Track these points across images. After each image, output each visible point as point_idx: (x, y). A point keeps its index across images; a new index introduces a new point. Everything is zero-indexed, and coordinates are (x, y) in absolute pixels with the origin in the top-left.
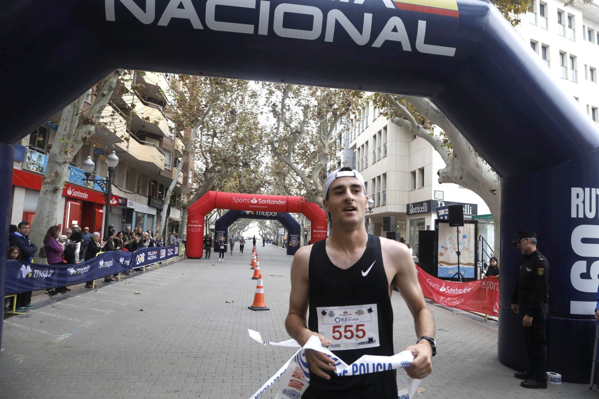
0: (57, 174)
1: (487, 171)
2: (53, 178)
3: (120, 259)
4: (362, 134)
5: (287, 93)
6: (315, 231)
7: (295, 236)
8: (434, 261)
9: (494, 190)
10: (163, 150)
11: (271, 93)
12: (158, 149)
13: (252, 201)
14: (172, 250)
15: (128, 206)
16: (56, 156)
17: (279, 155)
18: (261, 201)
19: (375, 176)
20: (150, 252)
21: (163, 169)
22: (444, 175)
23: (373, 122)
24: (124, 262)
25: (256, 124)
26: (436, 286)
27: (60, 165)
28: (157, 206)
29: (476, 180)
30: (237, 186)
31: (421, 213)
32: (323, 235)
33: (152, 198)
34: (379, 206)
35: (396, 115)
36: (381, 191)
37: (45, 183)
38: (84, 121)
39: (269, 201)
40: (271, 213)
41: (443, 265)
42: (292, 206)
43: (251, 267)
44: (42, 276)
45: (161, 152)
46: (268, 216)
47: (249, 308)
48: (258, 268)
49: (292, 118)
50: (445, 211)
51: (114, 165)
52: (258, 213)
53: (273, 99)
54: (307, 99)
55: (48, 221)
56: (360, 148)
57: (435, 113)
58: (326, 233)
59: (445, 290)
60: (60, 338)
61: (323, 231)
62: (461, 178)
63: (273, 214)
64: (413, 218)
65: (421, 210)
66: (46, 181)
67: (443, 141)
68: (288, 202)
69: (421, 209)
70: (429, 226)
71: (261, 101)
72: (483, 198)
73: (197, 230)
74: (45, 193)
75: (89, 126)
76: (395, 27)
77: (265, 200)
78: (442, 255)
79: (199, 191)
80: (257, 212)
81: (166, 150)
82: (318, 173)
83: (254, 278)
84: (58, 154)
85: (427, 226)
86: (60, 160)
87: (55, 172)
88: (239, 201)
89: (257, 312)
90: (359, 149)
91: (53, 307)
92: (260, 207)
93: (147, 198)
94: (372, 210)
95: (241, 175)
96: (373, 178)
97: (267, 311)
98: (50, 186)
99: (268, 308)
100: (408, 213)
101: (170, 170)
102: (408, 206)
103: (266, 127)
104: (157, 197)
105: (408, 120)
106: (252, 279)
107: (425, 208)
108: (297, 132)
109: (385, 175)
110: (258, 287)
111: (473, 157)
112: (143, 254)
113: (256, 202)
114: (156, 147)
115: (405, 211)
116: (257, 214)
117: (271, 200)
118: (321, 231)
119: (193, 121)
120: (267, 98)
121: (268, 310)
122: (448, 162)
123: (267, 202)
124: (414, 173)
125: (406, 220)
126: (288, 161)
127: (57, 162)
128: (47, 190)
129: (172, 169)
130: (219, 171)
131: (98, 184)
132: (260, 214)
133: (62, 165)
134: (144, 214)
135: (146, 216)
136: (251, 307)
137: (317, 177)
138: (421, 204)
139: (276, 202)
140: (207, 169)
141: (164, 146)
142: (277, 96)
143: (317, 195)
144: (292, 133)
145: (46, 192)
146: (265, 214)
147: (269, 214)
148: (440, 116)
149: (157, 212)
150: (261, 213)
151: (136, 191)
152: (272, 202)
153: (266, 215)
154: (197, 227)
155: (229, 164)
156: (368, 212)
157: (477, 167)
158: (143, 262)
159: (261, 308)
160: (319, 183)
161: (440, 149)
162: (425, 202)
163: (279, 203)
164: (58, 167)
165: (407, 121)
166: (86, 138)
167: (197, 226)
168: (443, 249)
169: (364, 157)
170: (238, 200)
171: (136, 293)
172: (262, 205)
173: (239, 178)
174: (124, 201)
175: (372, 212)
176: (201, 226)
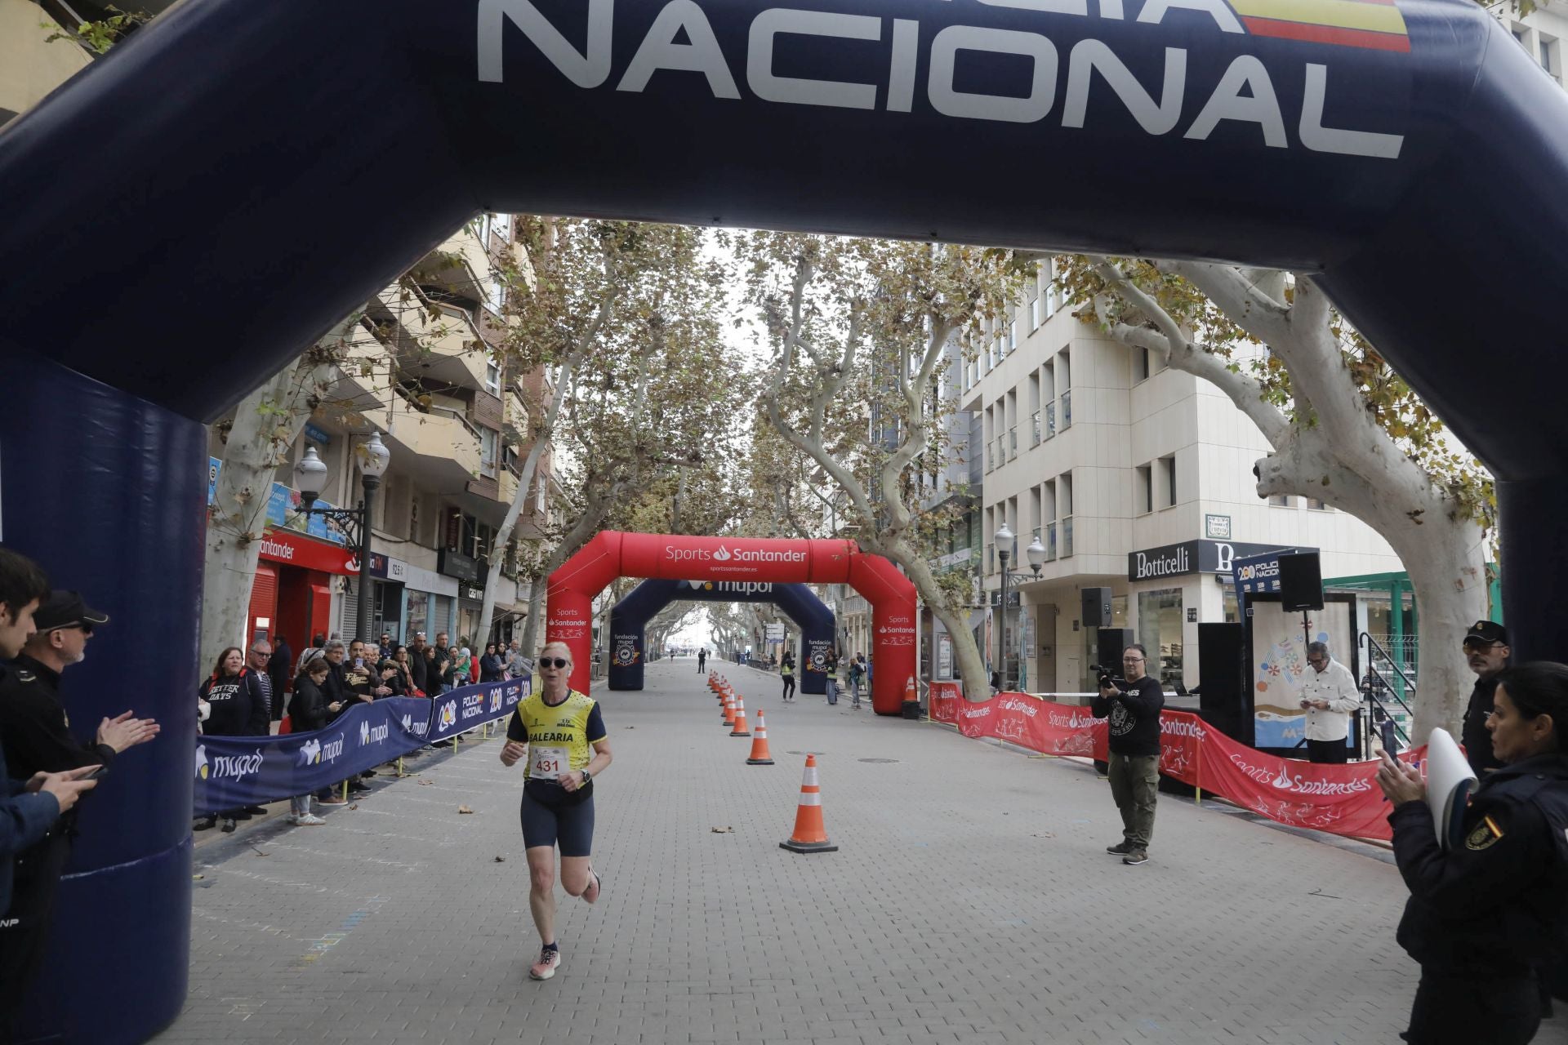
0: (248, 498)
1: (1399, 461)
2: (237, 509)
3: (402, 719)
4: (998, 373)
5: (809, 268)
6: (885, 631)
7: (822, 643)
8: (1244, 705)
9: (1417, 513)
10: (473, 426)
11: (761, 267)
12: (464, 422)
13: (716, 556)
14: (517, 689)
15: (391, 575)
16: (246, 451)
17: (789, 432)
18: (741, 553)
19: (1039, 480)
20: (469, 698)
21: (478, 477)
22: (1273, 475)
23: (1029, 337)
24: (411, 728)
25: (716, 352)
26: (1261, 772)
27: (255, 472)
28: (461, 573)
29: (1366, 484)
30: (667, 516)
31: (1172, 575)
32: (906, 641)
33: (447, 552)
34: (1054, 560)
35: (1121, 319)
36: (1058, 520)
37: (217, 524)
38: (309, 355)
39: (762, 553)
40: (757, 586)
41: (1269, 716)
42: (820, 567)
43: (731, 729)
44: (233, 774)
45: (473, 431)
46: (748, 594)
47: (782, 846)
48: (764, 735)
49: (813, 332)
50: (1259, 570)
51: (379, 468)
52: (724, 585)
53: (770, 285)
54: (856, 282)
55: (227, 622)
56: (992, 406)
57: (1263, 310)
58: (914, 635)
59: (1288, 784)
60: (319, 947)
61: (905, 630)
62: (1325, 482)
63: (763, 587)
64: (1146, 588)
65: (1169, 568)
66: (219, 516)
67: (1258, 384)
68: (811, 556)
69: (1169, 565)
70: (1195, 609)
71: (735, 291)
72: (1383, 535)
73: (572, 635)
74: (217, 550)
75: (324, 367)
76: (1247, 84)
77: (751, 552)
78: (1263, 687)
79: (574, 532)
80: (721, 583)
81: (481, 426)
82: (897, 476)
83: (752, 761)
84: (250, 445)
85: (1189, 610)
86: (256, 461)
87: (244, 492)
88: (683, 554)
89: (808, 855)
90: (990, 410)
91: (262, 855)
92: (738, 569)
93: (436, 554)
94: (1040, 572)
95: (677, 486)
96: (1034, 484)
97: (833, 854)
98: (230, 532)
99: (832, 845)
100: (1133, 577)
101: (493, 476)
102: (1132, 557)
103: (740, 359)
104: (459, 551)
105: (1158, 331)
106: (749, 764)
107: (1181, 562)
108: (835, 369)
109: (1067, 477)
110: (806, 789)
111: (1363, 426)
112: (453, 702)
113: (727, 556)
114: (460, 418)
115: (1125, 572)
116: (720, 589)
117: (766, 551)
118: (900, 630)
119: (562, 347)
120: (749, 282)
121: (835, 849)
122: (1280, 440)
123: (755, 555)
124: (1146, 471)
125: (1126, 596)
126: (812, 448)
127: (249, 467)
128: (222, 542)
129: (497, 474)
130: (624, 479)
131: (338, 520)
132: (727, 589)
133: (259, 474)
134: (429, 594)
135: (433, 600)
136: (789, 842)
137: (896, 488)
138: (1169, 552)
139: (778, 556)
140: (594, 473)
141: (477, 417)
142: (777, 276)
143: (896, 535)
144: (823, 374)
145: (219, 548)
146: (741, 587)
147: (752, 587)
148: (1277, 319)
149: (460, 589)
150: (730, 585)
151: (408, 538)
152: (770, 556)
153: (744, 590)
154: (576, 627)
155: (652, 458)
156: (1030, 576)
157: (1373, 451)
158: (452, 723)
159: (816, 844)
160: (900, 503)
161: (1257, 406)
162: (1180, 545)
163: (787, 557)
164: (249, 477)
165: (1153, 332)
166: (317, 399)
167: (573, 623)
168: (1267, 671)
169: (1007, 430)
170: (679, 554)
171: (461, 812)
172: (742, 564)
173: (674, 494)
174: (380, 563)
175: (1041, 577)
176: (583, 623)
